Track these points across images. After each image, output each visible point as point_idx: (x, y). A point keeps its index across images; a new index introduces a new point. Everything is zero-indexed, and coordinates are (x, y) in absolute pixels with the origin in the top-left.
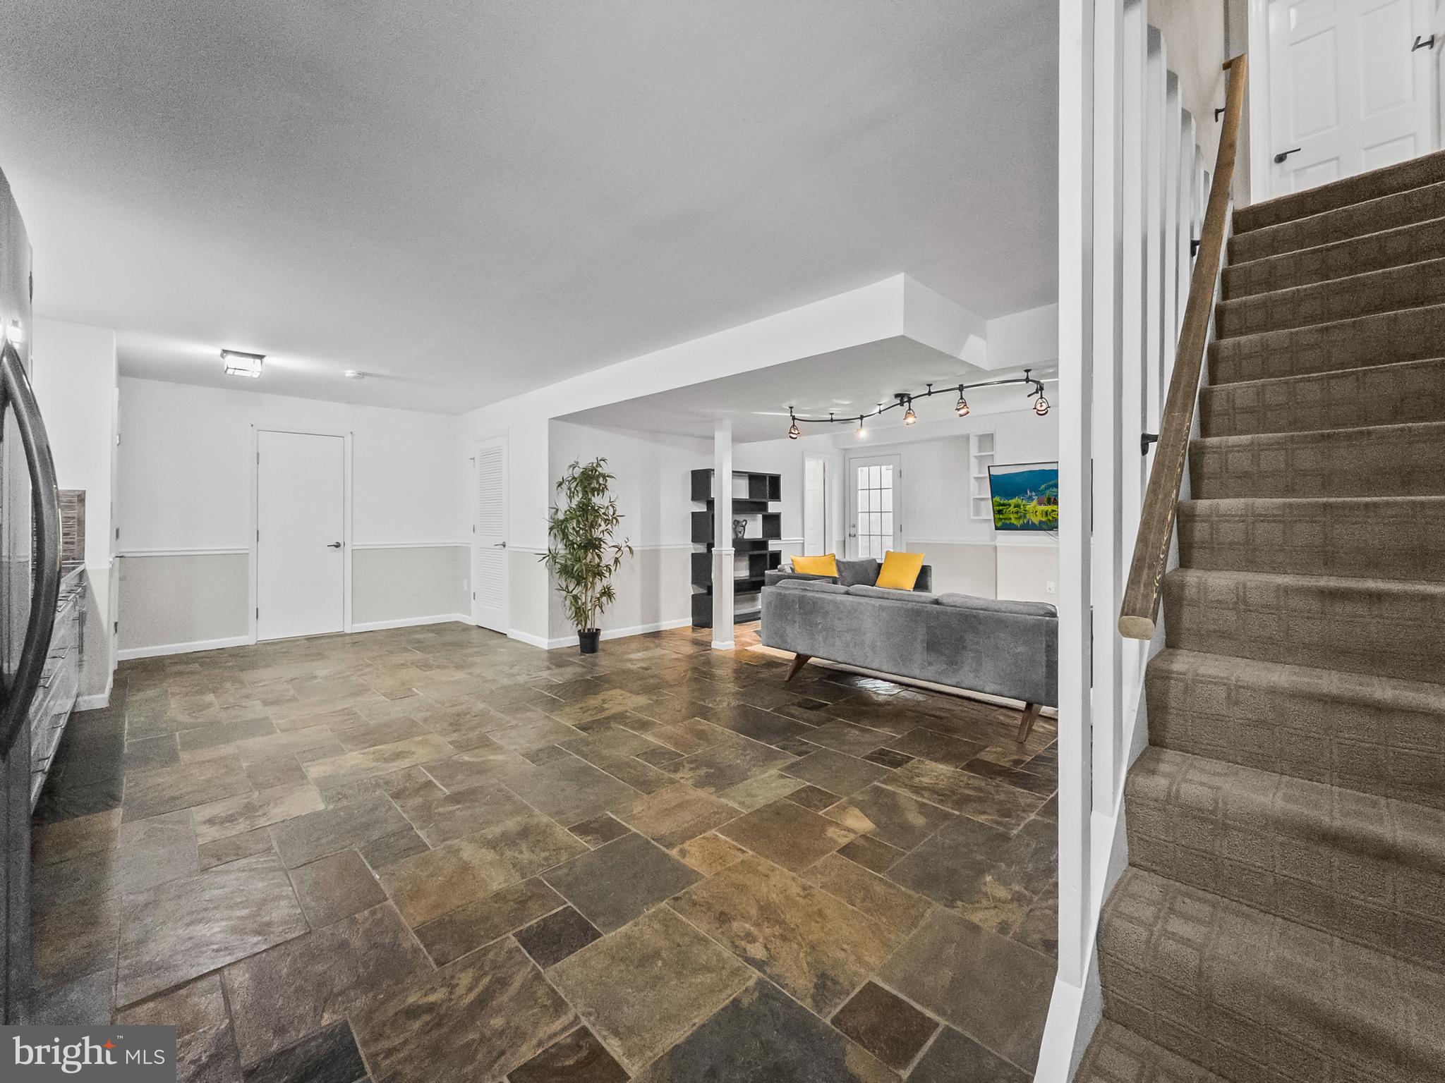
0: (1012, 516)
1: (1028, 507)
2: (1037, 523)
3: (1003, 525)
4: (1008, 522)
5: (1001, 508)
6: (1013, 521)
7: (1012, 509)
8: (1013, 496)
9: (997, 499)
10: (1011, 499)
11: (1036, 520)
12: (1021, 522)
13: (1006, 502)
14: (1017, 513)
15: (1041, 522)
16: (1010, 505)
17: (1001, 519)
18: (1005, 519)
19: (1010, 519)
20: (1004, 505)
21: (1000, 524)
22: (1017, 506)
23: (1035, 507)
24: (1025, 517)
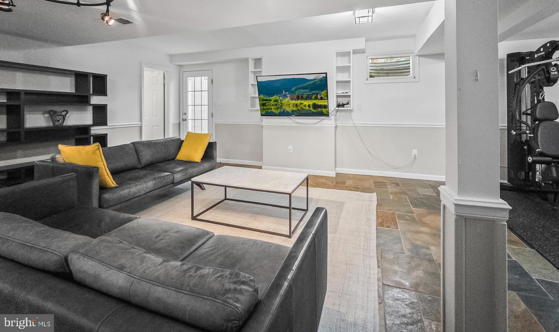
0: (272, 107)
1: (283, 102)
2: (290, 111)
3: (266, 113)
4: (269, 111)
5: (264, 102)
6: (273, 110)
7: (272, 102)
8: (273, 95)
9: (262, 96)
10: (272, 97)
11: (289, 109)
12: (279, 111)
13: (268, 98)
14: (276, 105)
15: (293, 111)
16: (271, 101)
17: (265, 109)
18: (267, 109)
19: (271, 109)
20: (266, 100)
21: (264, 112)
22: (276, 101)
23: (288, 101)
24: (281, 107)
